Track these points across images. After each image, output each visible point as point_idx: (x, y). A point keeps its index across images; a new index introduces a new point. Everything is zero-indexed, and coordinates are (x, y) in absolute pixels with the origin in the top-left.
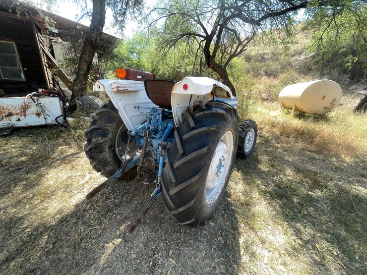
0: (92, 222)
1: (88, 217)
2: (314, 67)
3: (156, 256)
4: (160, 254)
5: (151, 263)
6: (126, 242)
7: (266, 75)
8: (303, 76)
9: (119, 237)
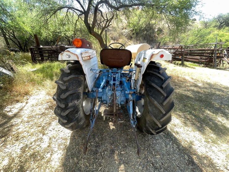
0: (91, 167)
1: (83, 167)
2: (133, 36)
3: (149, 159)
4: (150, 157)
5: (151, 165)
6: (127, 164)
7: (112, 39)
8: (129, 40)
9: (120, 164)
